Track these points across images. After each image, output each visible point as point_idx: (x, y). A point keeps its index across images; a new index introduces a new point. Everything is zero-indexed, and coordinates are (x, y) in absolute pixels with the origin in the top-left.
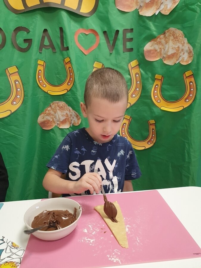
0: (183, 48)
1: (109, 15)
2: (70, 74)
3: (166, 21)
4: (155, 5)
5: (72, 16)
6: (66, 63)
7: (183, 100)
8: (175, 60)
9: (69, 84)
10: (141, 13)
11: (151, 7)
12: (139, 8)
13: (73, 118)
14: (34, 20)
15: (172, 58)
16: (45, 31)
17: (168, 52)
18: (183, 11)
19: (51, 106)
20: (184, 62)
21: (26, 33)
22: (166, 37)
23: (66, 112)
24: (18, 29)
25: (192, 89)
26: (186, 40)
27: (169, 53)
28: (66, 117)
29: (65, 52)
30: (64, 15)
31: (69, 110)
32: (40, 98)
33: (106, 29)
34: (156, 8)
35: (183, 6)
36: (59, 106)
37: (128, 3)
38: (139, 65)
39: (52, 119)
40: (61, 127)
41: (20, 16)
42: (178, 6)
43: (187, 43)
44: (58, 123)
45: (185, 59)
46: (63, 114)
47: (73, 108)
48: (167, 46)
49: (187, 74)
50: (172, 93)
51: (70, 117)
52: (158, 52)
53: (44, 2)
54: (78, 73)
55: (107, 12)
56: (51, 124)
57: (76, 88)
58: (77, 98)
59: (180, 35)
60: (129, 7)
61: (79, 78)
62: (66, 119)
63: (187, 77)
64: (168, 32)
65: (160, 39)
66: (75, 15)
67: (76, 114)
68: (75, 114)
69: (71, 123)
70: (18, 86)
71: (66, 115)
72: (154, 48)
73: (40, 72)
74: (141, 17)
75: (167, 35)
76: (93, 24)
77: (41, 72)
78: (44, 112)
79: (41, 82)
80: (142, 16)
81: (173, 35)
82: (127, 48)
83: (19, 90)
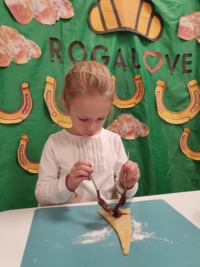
2: (140, 89)
6: (136, 80)
9: (138, 98)
10: (199, 42)
12: (198, 38)
13: (140, 129)
16: (120, 50)
19: (118, 118)
21: (103, 50)
23: (133, 124)
24: (98, 47)
29: (136, 70)
30: (136, 38)
31: (135, 122)
33: (168, 53)
36: (126, 119)
37: (186, 33)
38: (198, 84)
39: (118, 131)
40: (127, 138)
44: (124, 134)
47: (141, 120)
51: (136, 129)
57: (145, 101)
58: (145, 111)
60: (188, 36)
62: (131, 131)
67: (144, 126)
69: (137, 135)
71: (132, 127)
78: (111, 124)
82: (186, 69)
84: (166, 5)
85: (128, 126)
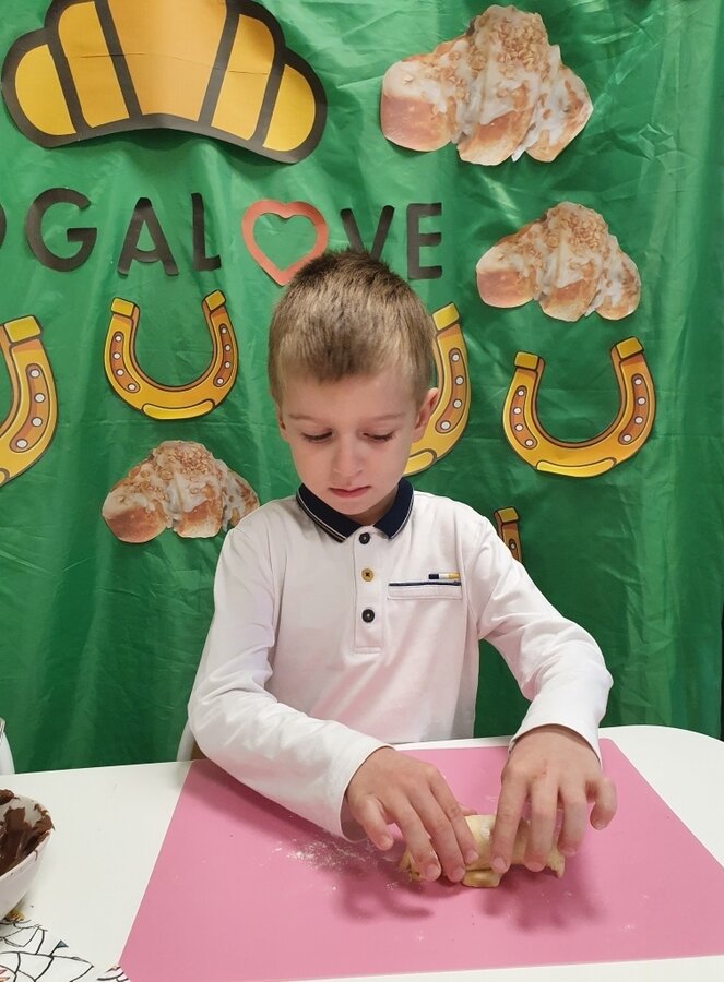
0: (606, 265)
1: (359, 160)
2: (224, 347)
3: (548, 181)
4: (509, 130)
5: (235, 160)
6: (211, 312)
7: (612, 438)
8: (582, 305)
9: (220, 381)
10: (464, 157)
11: (499, 137)
12: (460, 141)
13: (231, 499)
14: (105, 168)
15: (573, 298)
16: (144, 204)
17: (557, 277)
18: (602, 150)
19: (152, 457)
20: (611, 311)
21: (75, 208)
22: (550, 232)
23: (207, 479)
24: (49, 197)
25: (642, 401)
26: (614, 242)
27: (562, 283)
28: (207, 496)
29: (206, 275)
30: (210, 154)
31: (215, 472)
32: (114, 428)
33: (349, 204)
34: (515, 142)
35: (601, 134)
36: (181, 459)
37: (421, 123)
38: (460, 322)
39: (156, 507)
40: (184, 534)
41: (59, 154)
42: (584, 137)
43: (618, 251)
44: (177, 517)
45: (616, 301)
46: (197, 485)
47: (233, 467)
48: (553, 259)
49: (625, 348)
50: (576, 413)
51: (221, 498)
52: (524, 279)
53: (144, 114)
54: (254, 343)
55: (355, 149)
56: (151, 521)
57: (243, 394)
58: (245, 429)
59: (595, 224)
60: (428, 136)
61: (253, 362)
62: (204, 504)
63: (622, 360)
64: (554, 215)
65: (530, 236)
66: (245, 158)
67: (242, 486)
68: (236, 484)
69: (223, 519)
70: (39, 386)
71: (206, 490)
72: (511, 264)
73: (118, 339)
74: (465, 167)
75: (552, 223)
76: (304, 187)
77: (123, 339)
78: (128, 480)
79: (120, 372)
80: (469, 163)
81: (573, 226)
82: (421, 265)
83: (40, 398)
84: (331, 20)
85: (193, 485)
